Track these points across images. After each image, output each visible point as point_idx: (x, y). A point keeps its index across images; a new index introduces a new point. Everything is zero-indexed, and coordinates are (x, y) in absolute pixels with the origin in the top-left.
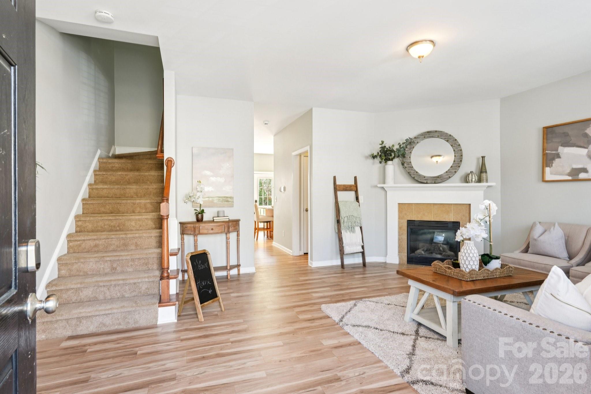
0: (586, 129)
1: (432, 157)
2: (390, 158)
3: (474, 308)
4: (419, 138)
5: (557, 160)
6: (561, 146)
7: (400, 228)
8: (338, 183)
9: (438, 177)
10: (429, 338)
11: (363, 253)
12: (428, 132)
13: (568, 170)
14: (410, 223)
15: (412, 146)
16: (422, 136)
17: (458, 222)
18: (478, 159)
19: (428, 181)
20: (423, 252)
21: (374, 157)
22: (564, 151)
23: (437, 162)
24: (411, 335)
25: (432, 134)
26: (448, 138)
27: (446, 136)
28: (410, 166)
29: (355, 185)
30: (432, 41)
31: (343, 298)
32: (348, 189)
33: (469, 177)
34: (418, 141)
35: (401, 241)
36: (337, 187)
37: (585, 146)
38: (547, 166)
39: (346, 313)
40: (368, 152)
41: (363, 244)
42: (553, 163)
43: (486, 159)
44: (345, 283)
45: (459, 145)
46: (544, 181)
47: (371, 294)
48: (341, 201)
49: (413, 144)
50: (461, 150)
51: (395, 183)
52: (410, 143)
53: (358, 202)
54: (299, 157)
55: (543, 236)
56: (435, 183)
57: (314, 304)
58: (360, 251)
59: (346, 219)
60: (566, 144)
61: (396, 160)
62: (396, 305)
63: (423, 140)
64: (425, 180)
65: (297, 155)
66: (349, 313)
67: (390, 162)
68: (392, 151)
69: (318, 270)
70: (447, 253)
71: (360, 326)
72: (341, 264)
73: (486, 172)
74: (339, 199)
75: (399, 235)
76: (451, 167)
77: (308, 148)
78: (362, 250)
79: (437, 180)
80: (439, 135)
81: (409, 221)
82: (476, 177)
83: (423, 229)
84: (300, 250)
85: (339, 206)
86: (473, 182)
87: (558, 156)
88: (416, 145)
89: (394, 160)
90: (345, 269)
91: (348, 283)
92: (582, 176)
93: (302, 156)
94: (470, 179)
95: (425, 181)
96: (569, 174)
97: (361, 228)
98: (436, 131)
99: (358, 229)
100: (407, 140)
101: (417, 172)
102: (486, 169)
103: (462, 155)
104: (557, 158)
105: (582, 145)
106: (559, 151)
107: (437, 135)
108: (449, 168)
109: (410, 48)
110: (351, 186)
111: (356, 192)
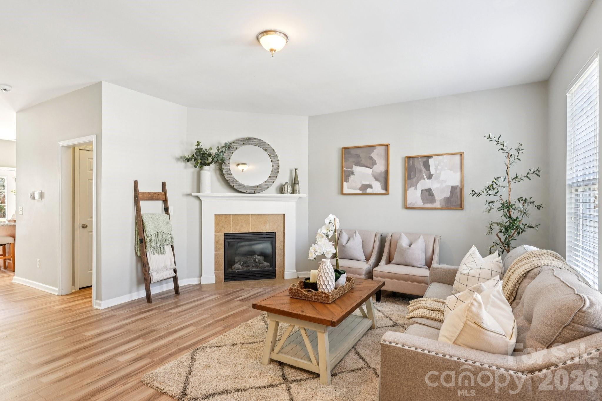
0: (371, 154)
1: (238, 165)
2: (206, 163)
3: (400, 352)
4: (238, 143)
5: (352, 176)
6: (355, 165)
7: (217, 242)
8: (141, 189)
9: (257, 187)
10: (300, 380)
11: (175, 278)
12: (247, 139)
13: (359, 186)
14: (227, 235)
15: (231, 152)
16: (241, 142)
17: (273, 232)
18: (291, 171)
19: (248, 191)
20: (240, 267)
21: (188, 160)
22: (357, 169)
23: (243, 170)
24: (280, 384)
25: (251, 141)
26: (266, 147)
27: (264, 145)
28: (229, 173)
29: (164, 193)
30: (286, 36)
31: (170, 352)
32: (155, 197)
33: (285, 188)
34: (238, 147)
35: (217, 258)
36: (140, 196)
37: (371, 167)
38: (344, 182)
39: (187, 378)
40: (179, 154)
41: (176, 266)
42: (349, 179)
43: (298, 171)
44: (162, 326)
45: (276, 156)
46: (342, 193)
47: (205, 333)
48: (145, 214)
49: (232, 150)
50: (278, 161)
51: (212, 192)
52: (229, 147)
53: (168, 214)
54: (71, 150)
55: (349, 242)
56: (255, 193)
57: (128, 376)
58: (171, 276)
59: (153, 237)
60: (358, 164)
61: (213, 166)
62: (243, 344)
63: (241, 146)
64: (245, 189)
65: (68, 147)
66: (190, 377)
67: (206, 168)
68: (210, 155)
69: (113, 313)
70: (263, 265)
71: (215, 394)
72: (145, 296)
73: (298, 184)
74: (143, 211)
75: (216, 250)
76: (270, 177)
77: (93, 138)
78: (174, 275)
79: (256, 189)
80: (258, 143)
81: (226, 233)
82: (291, 188)
83: (241, 242)
84: (73, 284)
85: (143, 220)
86: (288, 193)
87: (353, 173)
88: (235, 151)
89: (211, 165)
90: (153, 303)
91: (166, 324)
92: (369, 191)
93: (77, 149)
94: (286, 190)
95: (245, 191)
96: (360, 189)
97: (172, 247)
98: (255, 139)
99: (168, 249)
100: (226, 144)
101: (236, 181)
102: (298, 181)
103: (279, 166)
104: (352, 175)
105: (368, 165)
106: (353, 169)
107: (256, 143)
108: (267, 177)
109: (262, 37)
110: (158, 194)
111: (165, 202)
